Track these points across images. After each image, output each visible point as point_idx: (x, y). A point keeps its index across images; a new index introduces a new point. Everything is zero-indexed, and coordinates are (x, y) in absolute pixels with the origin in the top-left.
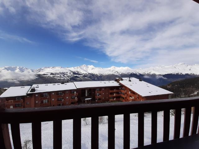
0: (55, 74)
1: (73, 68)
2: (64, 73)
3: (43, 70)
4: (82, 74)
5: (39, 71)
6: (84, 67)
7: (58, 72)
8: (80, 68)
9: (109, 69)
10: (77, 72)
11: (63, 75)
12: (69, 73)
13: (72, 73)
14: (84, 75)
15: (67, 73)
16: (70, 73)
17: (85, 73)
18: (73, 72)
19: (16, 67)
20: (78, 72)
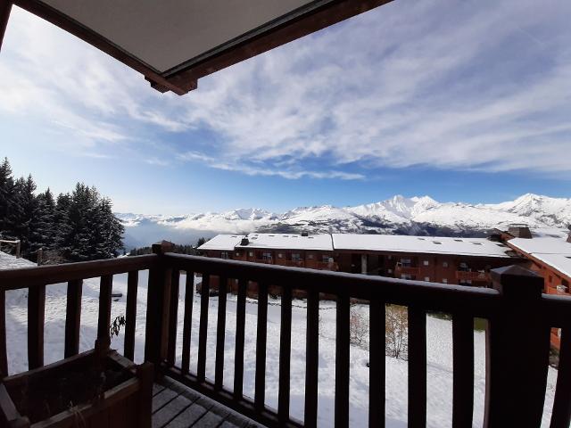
0: (319, 224)
1: (362, 207)
2: (338, 222)
3: (294, 214)
4: (392, 225)
5: (288, 215)
6: (397, 203)
7: (325, 219)
8: (384, 208)
9: (508, 205)
10: (374, 220)
11: (337, 227)
12: (351, 220)
13: (360, 223)
14: (396, 228)
15: (347, 220)
16: (355, 222)
17: (400, 220)
18: (363, 220)
19: (251, 210)
20: (379, 219)
